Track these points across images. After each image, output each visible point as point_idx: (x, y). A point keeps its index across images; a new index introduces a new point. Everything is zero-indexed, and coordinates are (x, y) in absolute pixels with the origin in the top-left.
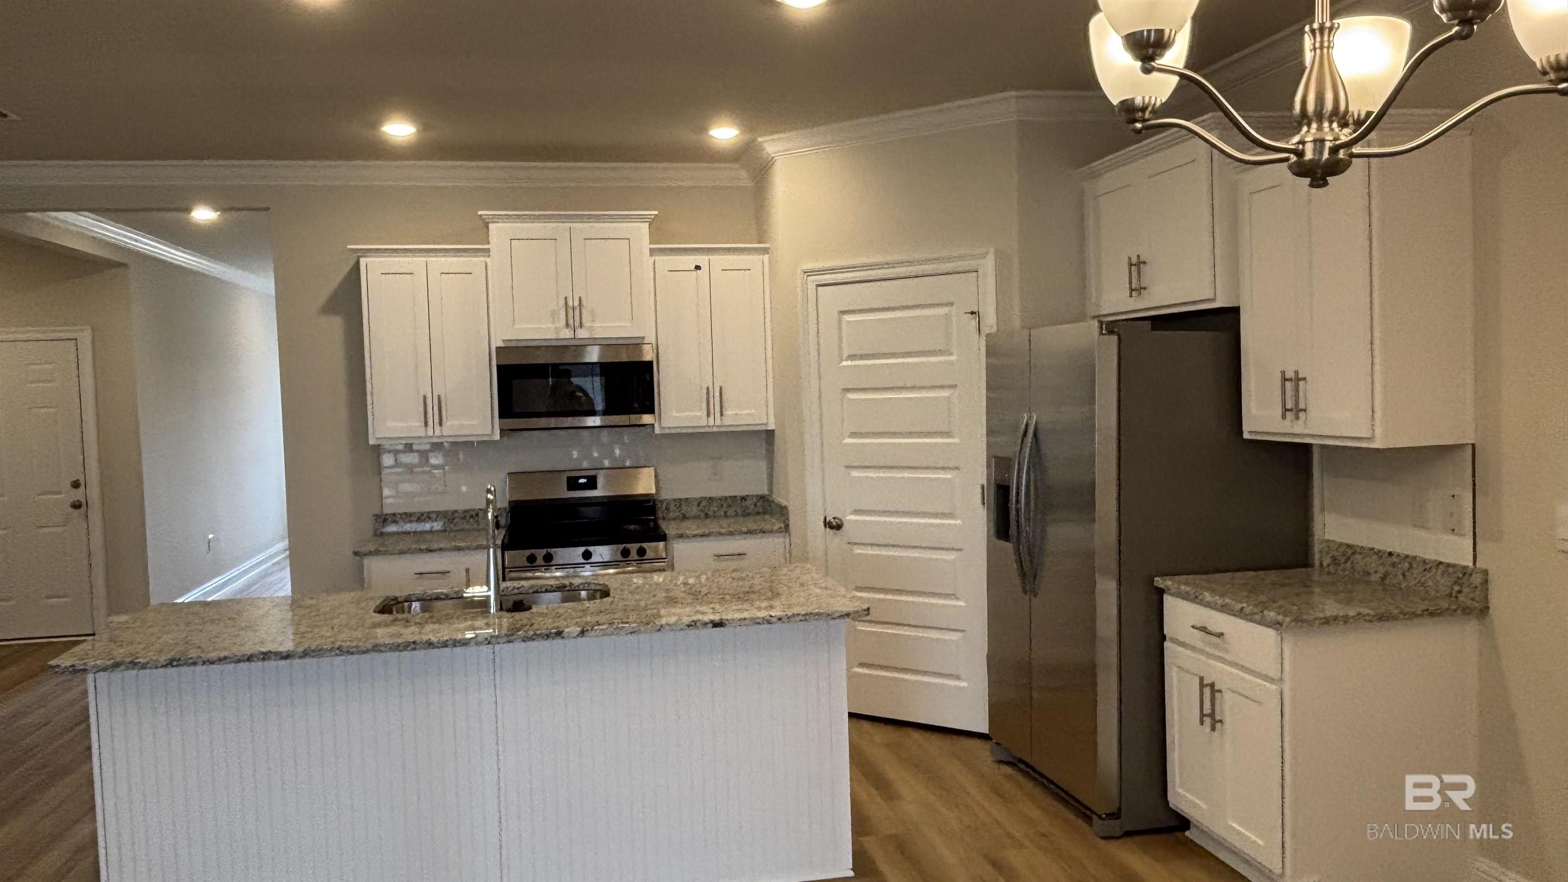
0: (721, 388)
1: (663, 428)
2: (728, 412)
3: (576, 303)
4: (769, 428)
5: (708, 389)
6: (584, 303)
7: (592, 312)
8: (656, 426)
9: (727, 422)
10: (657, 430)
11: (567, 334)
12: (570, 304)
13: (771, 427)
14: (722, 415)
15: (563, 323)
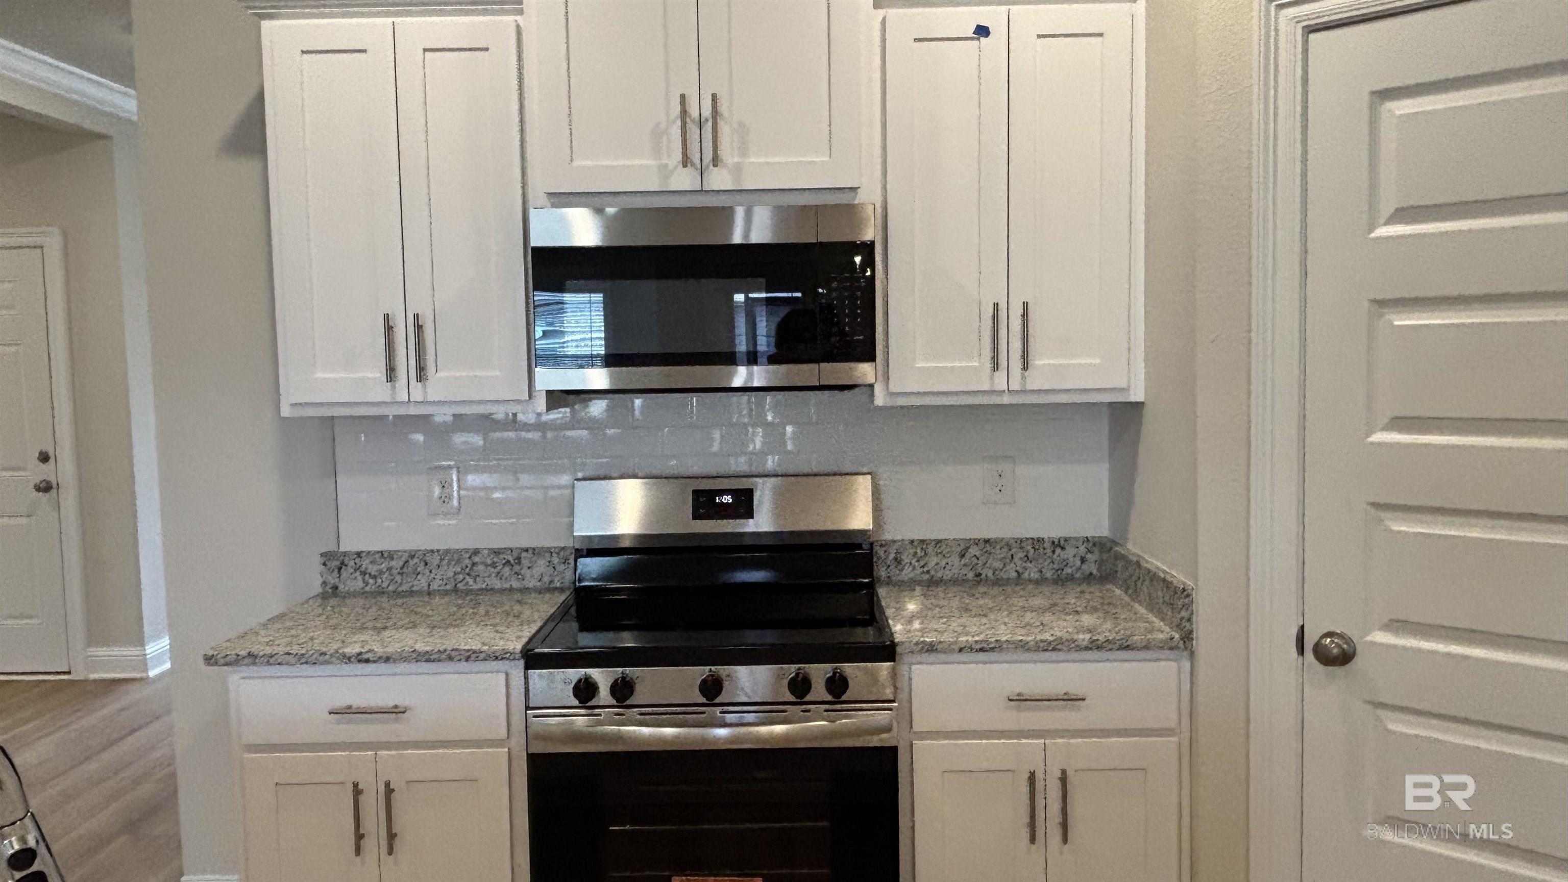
0: (1026, 305)
1: (893, 394)
2: (1038, 361)
3: (707, 112)
4: (1133, 398)
5: (996, 306)
6: (723, 108)
7: (742, 130)
8: (879, 390)
9: (1036, 381)
10: (880, 399)
11: (685, 180)
12: (694, 112)
13: (1137, 395)
14: (1025, 367)
15: (678, 155)
